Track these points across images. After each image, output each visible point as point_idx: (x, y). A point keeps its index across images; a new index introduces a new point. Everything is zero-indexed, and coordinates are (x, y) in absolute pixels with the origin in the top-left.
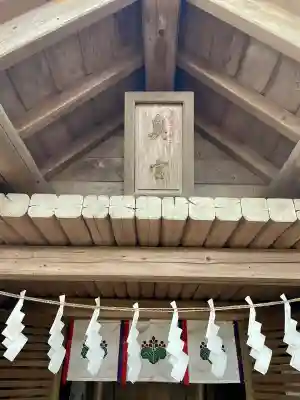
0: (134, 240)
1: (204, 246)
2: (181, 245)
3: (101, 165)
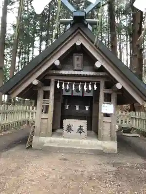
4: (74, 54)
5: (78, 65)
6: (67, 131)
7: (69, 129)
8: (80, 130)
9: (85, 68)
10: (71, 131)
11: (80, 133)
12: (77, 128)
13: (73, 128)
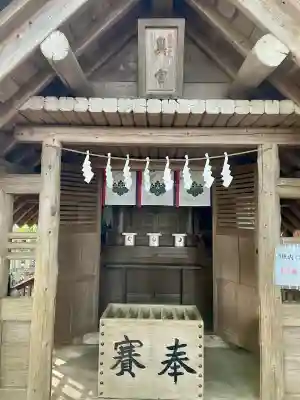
0: (145, 124)
1: (186, 126)
2: (173, 126)
3: (122, 68)
4: (141, 23)
5: (160, 75)
6: (119, 369)
7: (127, 358)
8: (175, 361)
9: (190, 88)
10: (135, 369)
11: (175, 375)
12: (163, 354)
13: (143, 354)
